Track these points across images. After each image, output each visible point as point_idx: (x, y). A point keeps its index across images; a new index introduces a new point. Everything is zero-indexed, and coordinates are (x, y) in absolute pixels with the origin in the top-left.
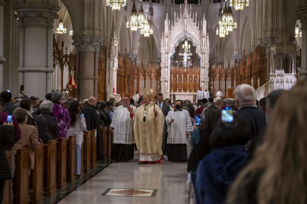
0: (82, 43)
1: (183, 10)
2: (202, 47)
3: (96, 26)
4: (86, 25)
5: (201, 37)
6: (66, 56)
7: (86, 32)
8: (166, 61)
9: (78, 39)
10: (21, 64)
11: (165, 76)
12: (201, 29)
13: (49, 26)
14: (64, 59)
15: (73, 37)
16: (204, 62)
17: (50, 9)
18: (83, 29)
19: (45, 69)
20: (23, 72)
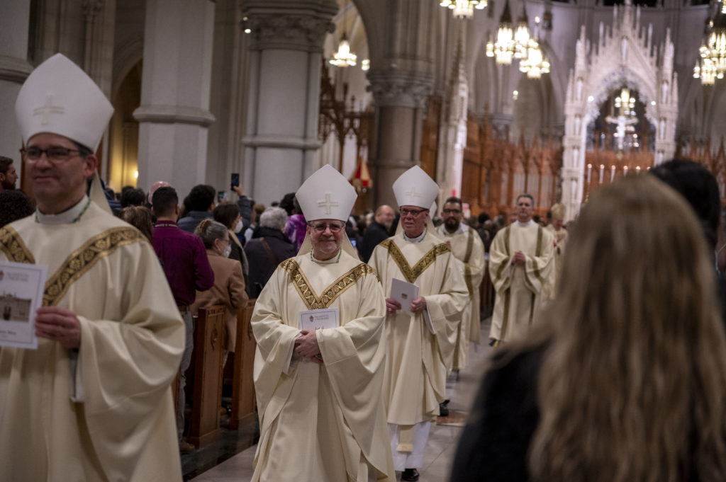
0: (388, 87)
1: (621, 17)
2: (660, 105)
3: (421, 50)
4: (398, 48)
5: (660, 80)
6: (352, 116)
7: (397, 64)
8: (577, 132)
9: (379, 78)
10: (250, 130)
11: (573, 166)
12: (659, 63)
13: (314, 49)
14: (347, 123)
15: (369, 74)
16: (664, 138)
17: (317, 11)
18: (390, 56)
19: (300, 142)
20: (255, 147)
